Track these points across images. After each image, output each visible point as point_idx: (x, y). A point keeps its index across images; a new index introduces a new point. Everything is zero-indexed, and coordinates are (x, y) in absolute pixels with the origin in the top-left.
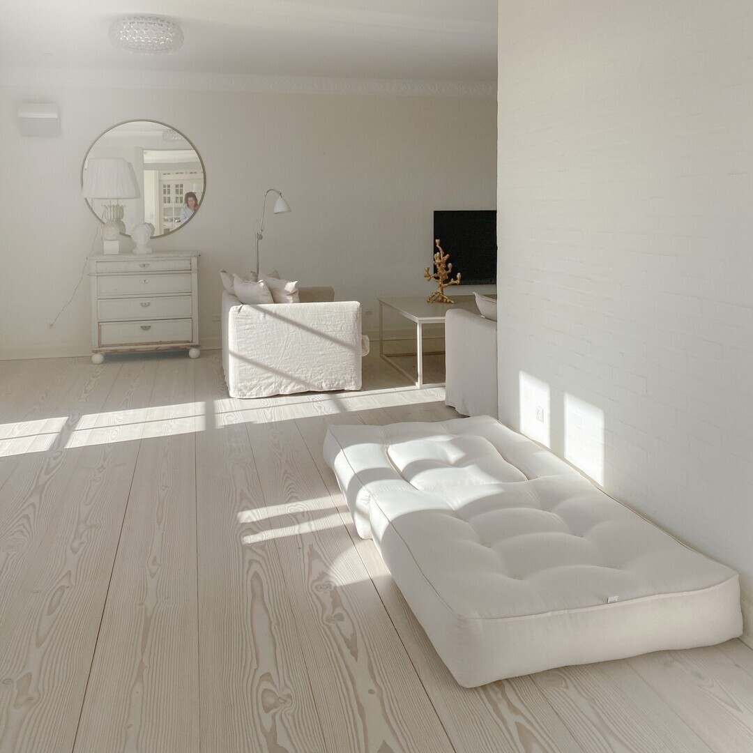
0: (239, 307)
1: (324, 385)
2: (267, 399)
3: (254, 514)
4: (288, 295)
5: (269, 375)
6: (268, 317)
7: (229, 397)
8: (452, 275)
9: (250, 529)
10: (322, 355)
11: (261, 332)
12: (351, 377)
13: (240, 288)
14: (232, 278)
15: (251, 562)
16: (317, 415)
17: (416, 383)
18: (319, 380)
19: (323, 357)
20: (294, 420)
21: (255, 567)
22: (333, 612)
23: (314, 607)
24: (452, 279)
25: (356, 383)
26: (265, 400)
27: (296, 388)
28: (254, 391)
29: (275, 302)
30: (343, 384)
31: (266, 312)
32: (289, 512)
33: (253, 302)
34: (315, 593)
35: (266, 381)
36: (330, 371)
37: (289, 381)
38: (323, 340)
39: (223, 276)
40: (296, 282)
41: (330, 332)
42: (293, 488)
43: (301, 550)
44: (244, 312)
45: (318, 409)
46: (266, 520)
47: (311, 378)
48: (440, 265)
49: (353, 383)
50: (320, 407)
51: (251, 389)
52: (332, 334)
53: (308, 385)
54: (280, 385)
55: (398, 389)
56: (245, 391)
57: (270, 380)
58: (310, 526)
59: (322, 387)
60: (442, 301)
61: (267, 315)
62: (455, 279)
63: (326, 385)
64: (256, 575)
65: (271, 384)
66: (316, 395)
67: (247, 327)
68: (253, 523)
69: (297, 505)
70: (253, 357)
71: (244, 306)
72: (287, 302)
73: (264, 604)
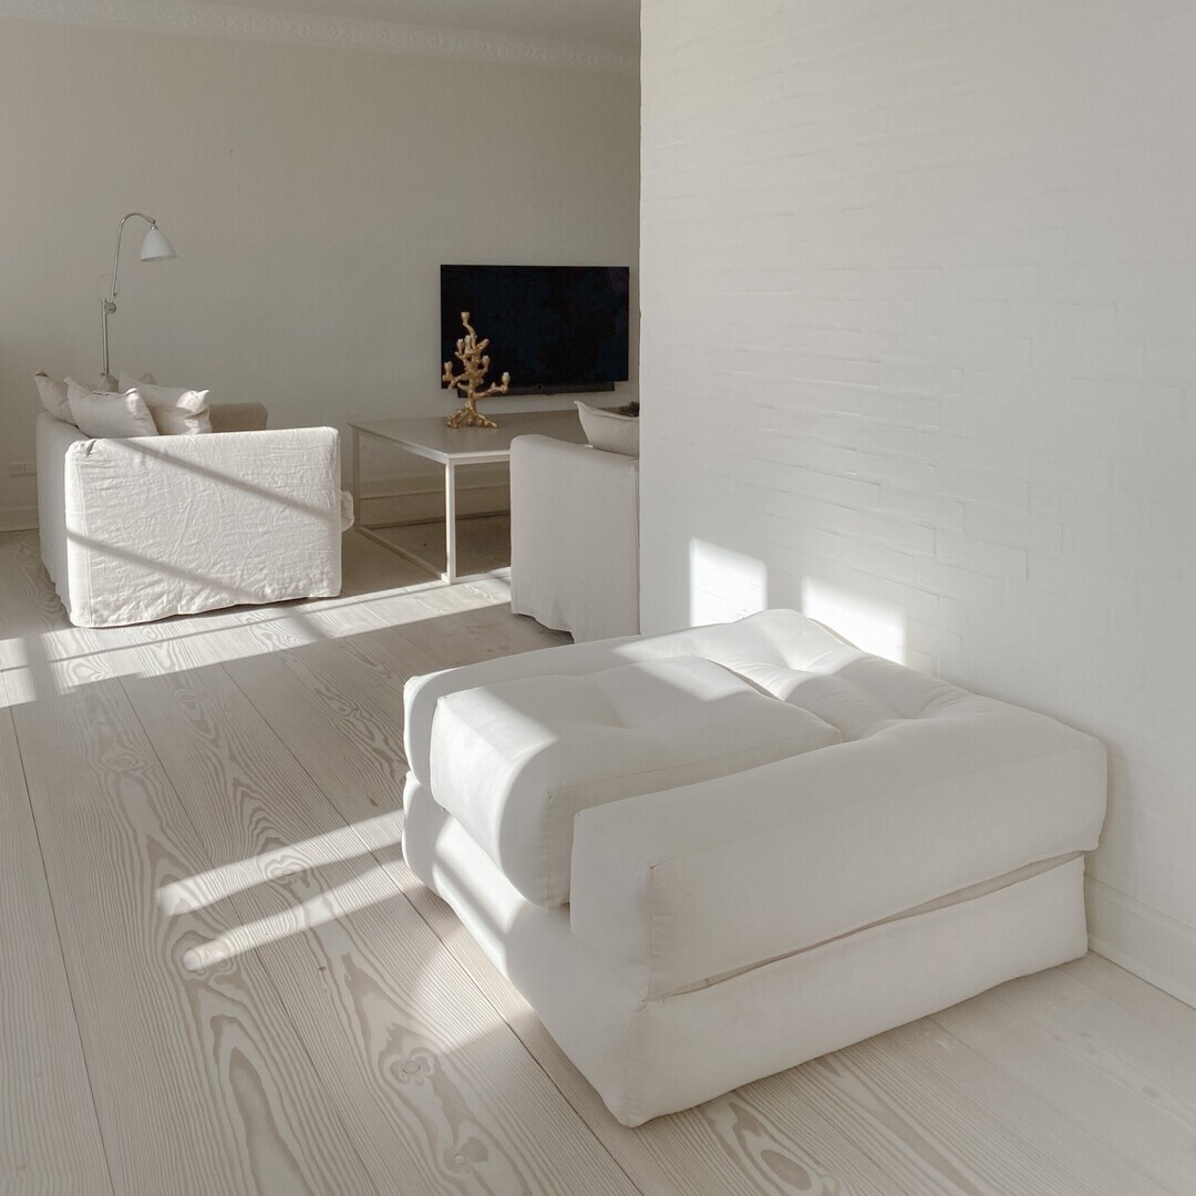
0: (88, 443)
1: (268, 590)
2: (153, 626)
3: (191, 892)
4: (189, 418)
5: (156, 577)
6: (151, 462)
7: (70, 625)
8: (492, 377)
9: (194, 932)
10: (264, 533)
11: (138, 494)
12: (322, 573)
13: (81, 405)
14: (63, 388)
15: (216, 1023)
16: (266, 650)
17: (443, 575)
18: (258, 581)
19: (266, 537)
20: (222, 665)
21: (232, 1038)
22: (456, 1136)
23: (406, 1132)
24: (494, 385)
25: (331, 582)
26: (147, 628)
27: (211, 600)
28: (125, 611)
29: (161, 432)
30: (305, 586)
31: (146, 451)
32: (270, 876)
33: (119, 434)
34: (396, 1091)
35: (149, 590)
36: (279, 563)
37: (196, 587)
38: (266, 503)
39: (41, 383)
40: (205, 392)
41: (279, 485)
42: (264, 819)
43: (327, 972)
44: (99, 452)
45: (266, 641)
46: (222, 901)
47: (242, 579)
48: (469, 359)
49: (325, 584)
50: (268, 637)
51: (118, 608)
52: (285, 491)
53: (238, 591)
54: (179, 597)
55: (410, 589)
56: (105, 613)
57: (158, 589)
58: (328, 905)
59: (264, 596)
60: (472, 425)
61: (148, 458)
62: (499, 383)
63: (273, 591)
64: (238, 1059)
65: (160, 596)
66: (252, 612)
67: (107, 483)
68: (194, 913)
69: (284, 858)
70: (121, 544)
71: (99, 440)
72: (185, 430)
73: (282, 1145)
